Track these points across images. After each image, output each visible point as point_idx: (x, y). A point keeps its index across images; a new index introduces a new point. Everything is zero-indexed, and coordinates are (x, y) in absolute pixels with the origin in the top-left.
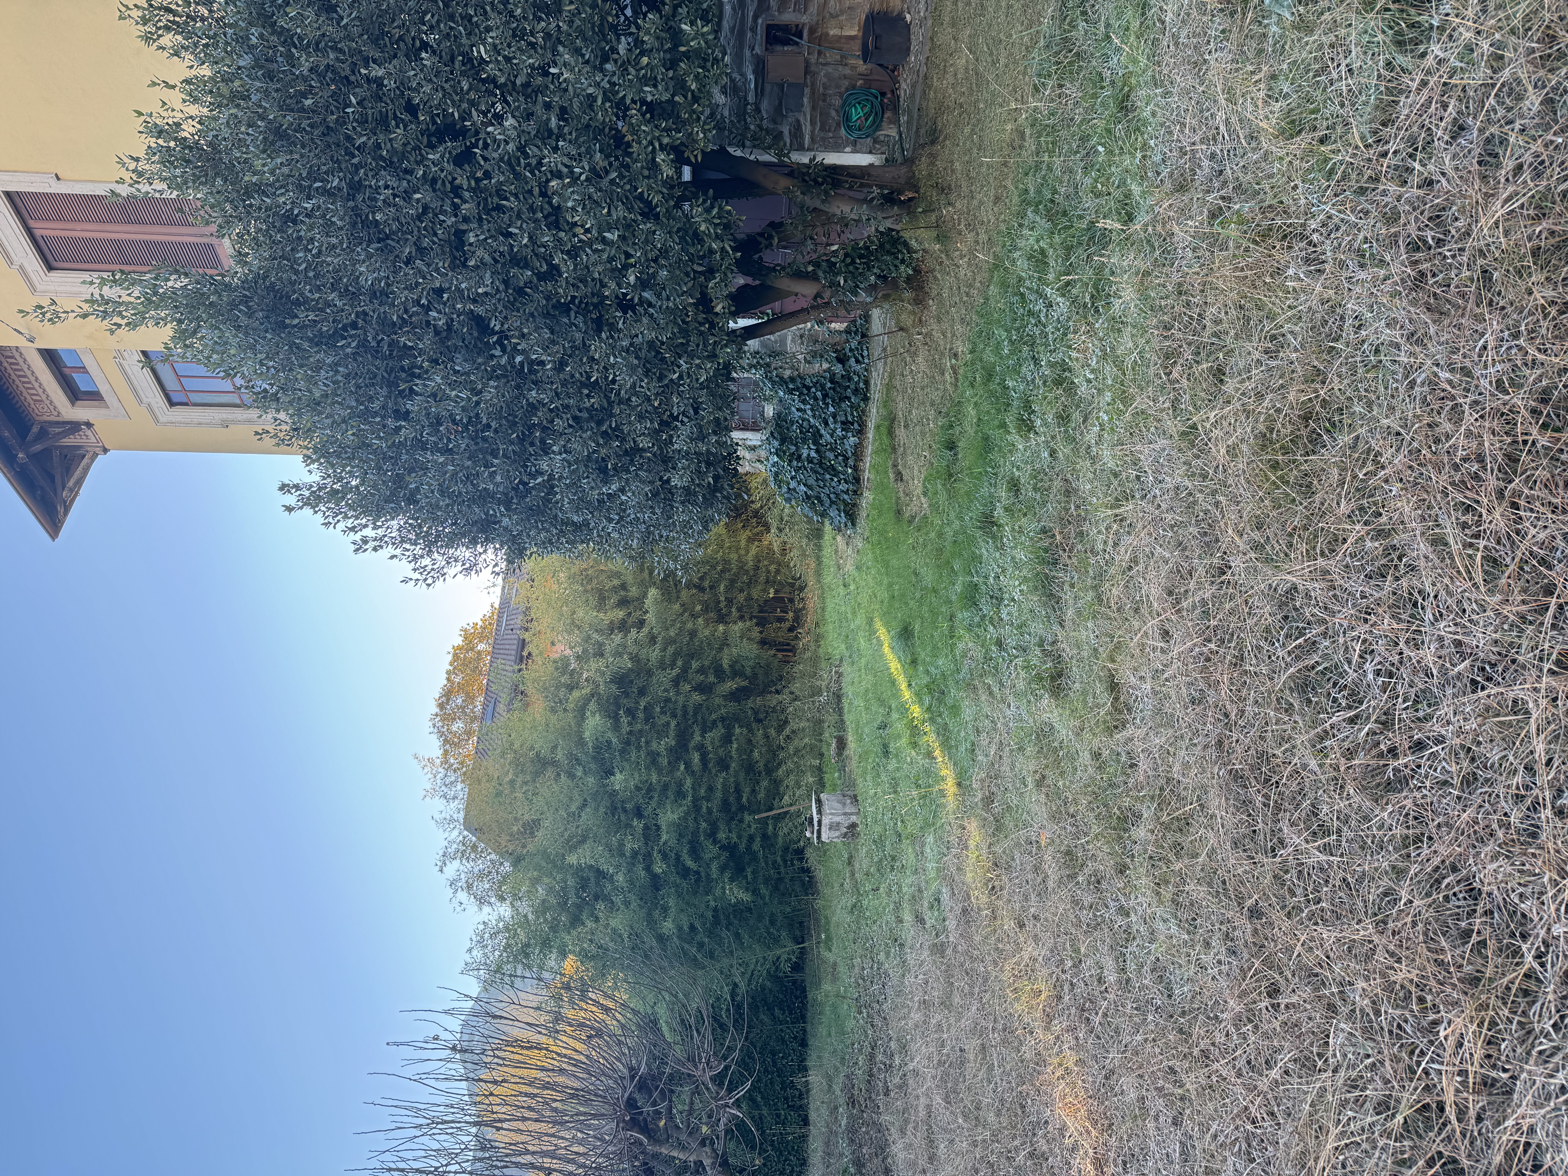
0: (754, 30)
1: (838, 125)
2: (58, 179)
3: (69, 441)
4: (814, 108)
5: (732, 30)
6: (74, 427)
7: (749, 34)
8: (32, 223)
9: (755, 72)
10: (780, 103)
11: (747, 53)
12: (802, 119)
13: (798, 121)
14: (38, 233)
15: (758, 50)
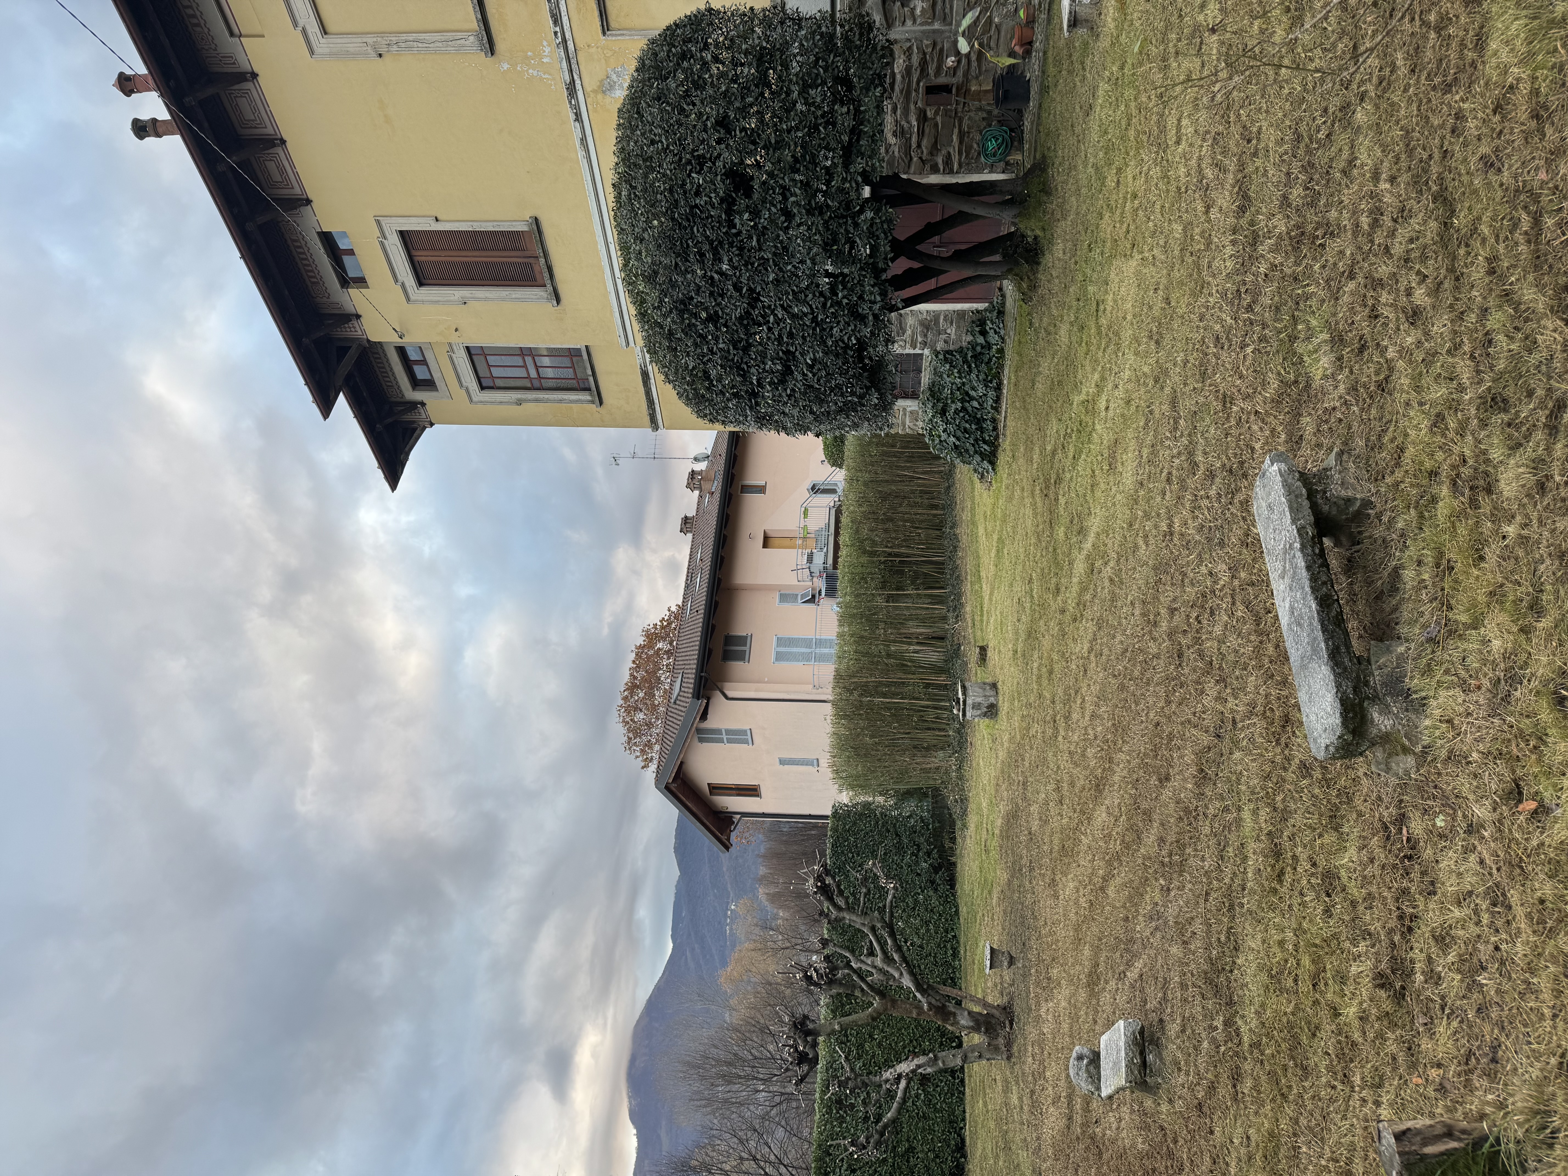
0: (917, 90)
1: (979, 154)
2: (437, 220)
3: (408, 417)
4: (961, 143)
5: (901, 92)
6: (414, 406)
7: (914, 94)
8: (414, 253)
9: (918, 120)
10: (936, 142)
11: (912, 107)
12: (952, 151)
13: (949, 153)
14: (416, 259)
15: (920, 104)
